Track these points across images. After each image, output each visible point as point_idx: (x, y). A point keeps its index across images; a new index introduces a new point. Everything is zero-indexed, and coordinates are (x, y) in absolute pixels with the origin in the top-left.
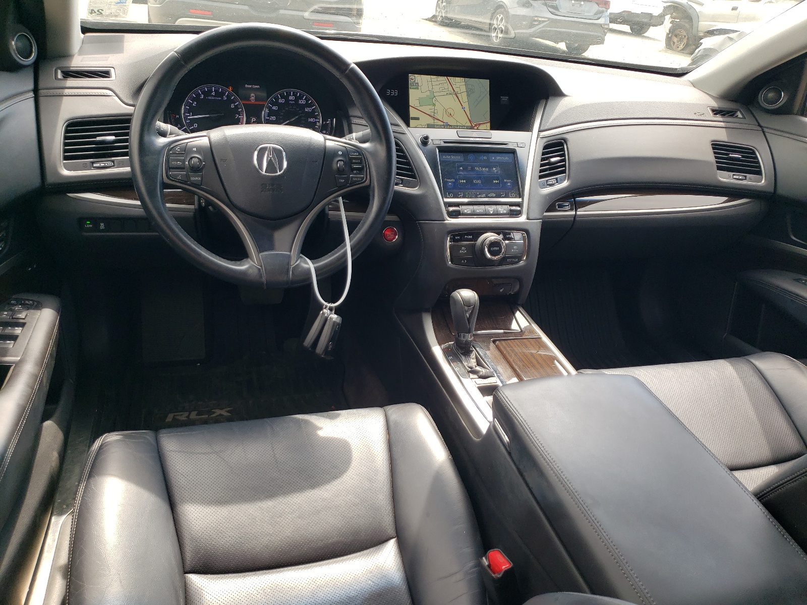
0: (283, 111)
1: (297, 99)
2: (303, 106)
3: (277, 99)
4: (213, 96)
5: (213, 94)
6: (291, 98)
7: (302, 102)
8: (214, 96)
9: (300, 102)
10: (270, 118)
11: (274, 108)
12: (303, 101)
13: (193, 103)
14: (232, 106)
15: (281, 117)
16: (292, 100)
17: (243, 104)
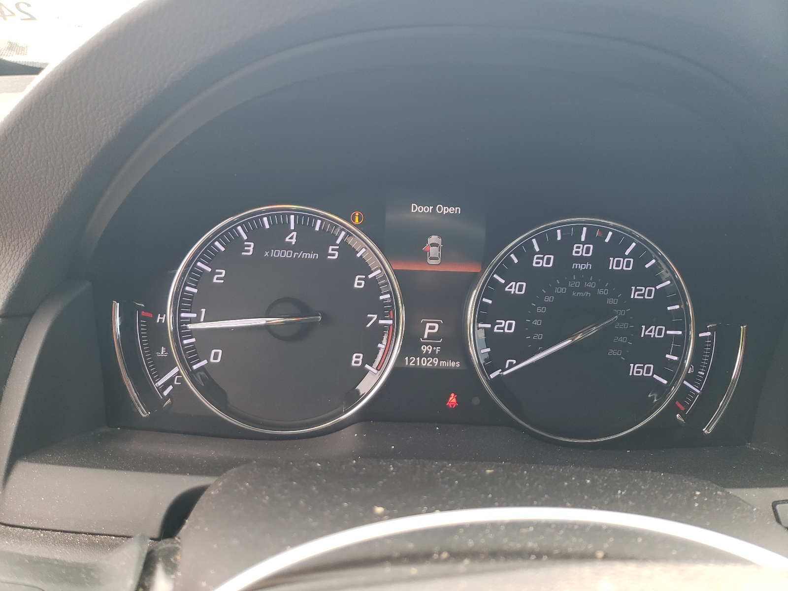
0: (548, 299)
1: (603, 253)
2: (625, 281)
3: (525, 252)
4: (288, 246)
5: (292, 238)
6: (578, 250)
7: (620, 264)
8: (295, 248)
9: (612, 265)
10: (494, 324)
11: (513, 288)
12: (623, 262)
13: (213, 273)
14: (358, 283)
15: (536, 322)
16: (582, 260)
17: (395, 272)
